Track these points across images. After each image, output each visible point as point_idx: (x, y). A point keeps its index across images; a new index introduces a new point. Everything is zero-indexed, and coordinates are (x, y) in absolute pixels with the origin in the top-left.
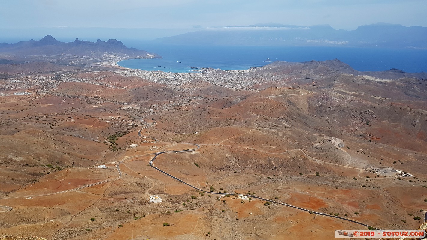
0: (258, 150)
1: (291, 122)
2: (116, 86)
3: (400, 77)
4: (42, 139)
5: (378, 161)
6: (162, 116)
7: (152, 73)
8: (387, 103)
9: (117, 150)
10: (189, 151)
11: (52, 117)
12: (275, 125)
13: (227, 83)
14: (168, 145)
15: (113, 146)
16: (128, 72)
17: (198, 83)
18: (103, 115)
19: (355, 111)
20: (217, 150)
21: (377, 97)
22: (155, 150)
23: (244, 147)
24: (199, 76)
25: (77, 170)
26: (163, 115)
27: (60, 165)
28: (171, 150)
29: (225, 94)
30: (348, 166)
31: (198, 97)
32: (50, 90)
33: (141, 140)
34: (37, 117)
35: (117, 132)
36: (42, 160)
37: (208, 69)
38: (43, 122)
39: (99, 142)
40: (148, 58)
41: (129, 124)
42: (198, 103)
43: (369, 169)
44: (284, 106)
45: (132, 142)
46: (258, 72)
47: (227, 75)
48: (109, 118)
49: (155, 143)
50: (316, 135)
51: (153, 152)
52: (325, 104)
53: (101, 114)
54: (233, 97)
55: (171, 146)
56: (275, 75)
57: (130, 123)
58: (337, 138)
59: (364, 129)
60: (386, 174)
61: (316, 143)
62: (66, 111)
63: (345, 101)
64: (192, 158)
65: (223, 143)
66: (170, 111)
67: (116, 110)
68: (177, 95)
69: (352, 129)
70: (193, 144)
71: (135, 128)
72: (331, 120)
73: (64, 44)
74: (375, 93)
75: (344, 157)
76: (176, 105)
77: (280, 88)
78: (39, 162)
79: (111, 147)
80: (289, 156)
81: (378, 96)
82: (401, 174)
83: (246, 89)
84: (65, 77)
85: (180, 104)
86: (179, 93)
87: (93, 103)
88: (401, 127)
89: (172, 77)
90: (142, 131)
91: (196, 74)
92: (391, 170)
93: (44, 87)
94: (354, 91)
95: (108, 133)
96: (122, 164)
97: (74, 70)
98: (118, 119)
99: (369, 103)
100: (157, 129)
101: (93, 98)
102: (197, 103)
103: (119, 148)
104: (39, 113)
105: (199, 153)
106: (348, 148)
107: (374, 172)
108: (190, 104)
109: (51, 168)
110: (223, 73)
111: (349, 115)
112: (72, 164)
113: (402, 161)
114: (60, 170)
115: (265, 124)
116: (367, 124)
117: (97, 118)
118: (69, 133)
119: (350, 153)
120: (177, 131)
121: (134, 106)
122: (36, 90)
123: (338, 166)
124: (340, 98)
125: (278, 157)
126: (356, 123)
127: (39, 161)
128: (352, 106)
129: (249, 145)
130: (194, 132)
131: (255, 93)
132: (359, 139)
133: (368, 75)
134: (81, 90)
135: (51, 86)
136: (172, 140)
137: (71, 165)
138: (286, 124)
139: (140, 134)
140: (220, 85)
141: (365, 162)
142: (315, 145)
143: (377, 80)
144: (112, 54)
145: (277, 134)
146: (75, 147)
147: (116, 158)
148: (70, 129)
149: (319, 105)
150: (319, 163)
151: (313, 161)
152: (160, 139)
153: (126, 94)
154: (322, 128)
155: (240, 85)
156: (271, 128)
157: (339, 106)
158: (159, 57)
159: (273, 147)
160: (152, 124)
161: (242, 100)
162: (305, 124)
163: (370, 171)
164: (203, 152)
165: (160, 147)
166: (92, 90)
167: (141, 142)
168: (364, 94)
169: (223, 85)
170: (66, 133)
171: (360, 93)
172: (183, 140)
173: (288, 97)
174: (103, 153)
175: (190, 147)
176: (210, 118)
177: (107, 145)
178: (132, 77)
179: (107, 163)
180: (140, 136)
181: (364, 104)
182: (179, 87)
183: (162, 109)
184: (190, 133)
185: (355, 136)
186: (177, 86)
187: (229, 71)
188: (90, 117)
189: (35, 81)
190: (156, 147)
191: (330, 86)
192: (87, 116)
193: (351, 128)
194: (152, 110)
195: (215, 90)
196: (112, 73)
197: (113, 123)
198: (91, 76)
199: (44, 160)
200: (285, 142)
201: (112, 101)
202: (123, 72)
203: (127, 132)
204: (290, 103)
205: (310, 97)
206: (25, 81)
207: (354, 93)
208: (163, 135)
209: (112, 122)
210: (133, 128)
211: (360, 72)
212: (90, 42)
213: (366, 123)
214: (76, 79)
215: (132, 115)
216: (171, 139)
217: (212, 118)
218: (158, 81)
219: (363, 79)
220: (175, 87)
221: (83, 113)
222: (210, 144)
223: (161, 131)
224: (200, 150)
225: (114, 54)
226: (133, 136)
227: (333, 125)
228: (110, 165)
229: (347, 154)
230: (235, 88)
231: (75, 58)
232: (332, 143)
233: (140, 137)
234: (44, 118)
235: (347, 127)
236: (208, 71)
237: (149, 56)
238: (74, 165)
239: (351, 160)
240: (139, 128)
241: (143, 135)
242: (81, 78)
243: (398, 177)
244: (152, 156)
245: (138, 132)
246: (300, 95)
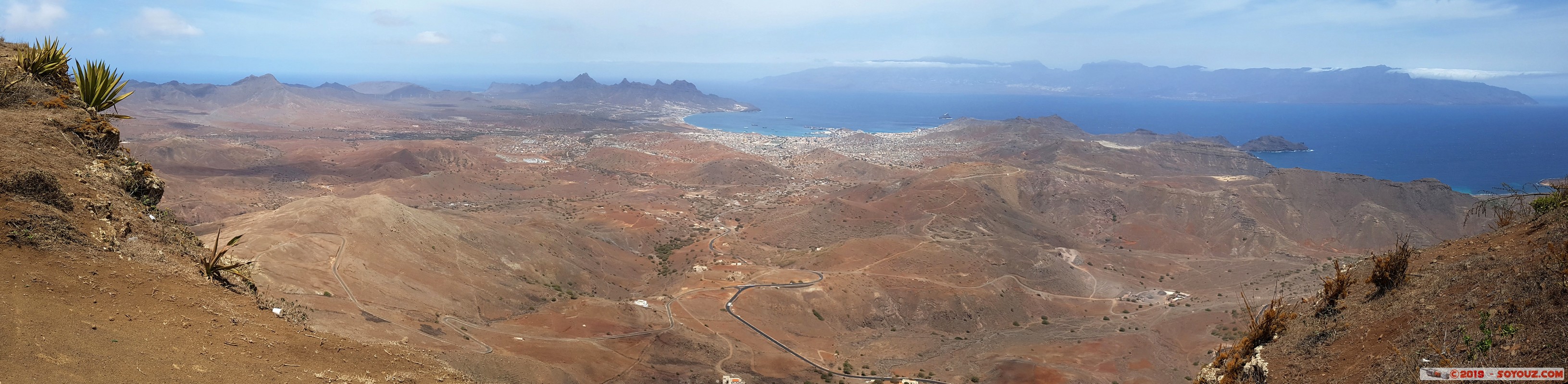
0: (936, 282)
1: (992, 224)
2: (679, 157)
3: (1151, 141)
4: (552, 238)
5: (1137, 280)
6: (755, 215)
7: (742, 137)
8: (1138, 182)
9: (670, 274)
10: (802, 285)
11: (572, 203)
12: (965, 232)
13: (877, 156)
14: (763, 271)
15: (663, 266)
16: (701, 135)
17: (822, 155)
18: (653, 207)
19: (1094, 200)
20: (856, 284)
21: (1122, 175)
22: (739, 280)
23: (909, 278)
24: (824, 143)
25: (599, 303)
26: (755, 212)
27: (573, 288)
28: (768, 281)
29: (871, 174)
30: (1093, 297)
31: (822, 180)
32: (575, 159)
33: (714, 258)
34: (550, 200)
35: (673, 239)
36: (548, 275)
37: (841, 130)
38: (558, 210)
39: (641, 256)
40: (736, 110)
41: (694, 226)
42: (821, 192)
43: (1126, 296)
44: (978, 196)
45: (698, 262)
46: (930, 136)
47: (873, 141)
48: (663, 212)
49: (739, 266)
50: (1037, 245)
51: (733, 283)
52: (1045, 190)
53: (649, 206)
54: (887, 181)
55: (768, 273)
56: (960, 141)
57: (697, 225)
58: (1070, 248)
59: (1110, 229)
60: (1153, 301)
61: (1037, 261)
62: (595, 195)
63: (1076, 184)
64: (807, 300)
65: (869, 269)
66: (769, 206)
67: (675, 200)
68: (783, 176)
69: (1092, 230)
70: (810, 272)
71: (705, 235)
72: (1058, 218)
73: (605, 87)
74: (1120, 168)
75: (1085, 281)
76: (781, 195)
77: (970, 163)
78: (543, 277)
79: (660, 267)
80: (992, 291)
81: (1124, 173)
82: (1173, 297)
83: (910, 167)
84: (599, 140)
85: (789, 193)
86: (787, 173)
87: (638, 184)
88: (1163, 218)
89: (777, 143)
90: (717, 241)
91: (819, 139)
92: (1159, 293)
93: (567, 153)
94: (1088, 166)
95: (658, 241)
96: (676, 303)
97: (614, 129)
98: (676, 216)
99: (1113, 184)
100: (744, 239)
101: (640, 175)
102: (819, 191)
103: (674, 271)
104: (554, 195)
105: (822, 290)
106: (1090, 264)
107: (1134, 301)
108: (806, 194)
109: (559, 292)
110: (869, 137)
111: (1085, 207)
112: (593, 291)
113: (1171, 274)
114: (572, 298)
115: (948, 231)
116: (1114, 220)
117: (643, 211)
118: (594, 233)
119: (1094, 274)
120: (780, 245)
121: (707, 193)
122: (555, 157)
123: (1077, 299)
124: (1069, 179)
125: (974, 294)
126: (1097, 220)
127: (544, 275)
128: (1087, 192)
129: (918, 272)
130: (813, 248)
131: (927, 174)
132: (1104, 246)
133: (1106, 140)
134: (622, 161)
135: (577, 151)
136: (770, 261)
137: (590, 292)
138: (984, 230)
139: (712, 247)
140: (862, 159)
141: (1119, 285)
142: (1035, 265)
143: (1119, 147)
144: (678, 105)
145: (969, 249)
146: (600, 259)
147: (666, 290)
148: (597, 227)
149: (1037, 192)
150: (1045, 298)
151: (1035, 296)
152: (749, 259)
153: (695, 172)
154: (1045, 233)
155: (899, 158)
156: (958, 238)
157: (1068, 193)
158: (755, 110)
159: (964, 275)
160: (736, 229)
161: (902, 186)
162: (1017, 227)
163: (1128, 300)
164: (831, 289)
165: (748, 275)
166: (638, 163)
167: (713, 261)
168: (1104, 170)
169: (867, 159)
170: (590, 233)
171: (1097, 170)
172: (791, 264)
173: (985, 178)
174: (646, 278)
175: (806, 276)
176: (844, 221)
177: (653, 262)
178: (707, 143)
179: (650, 298)
180: (711, 250)
181: (1105, 187)
182: (788, 161)
183: (756, 201)
184: (805, 250)
185: (1098, 243)
186: (784, 159)
187: (878, 134)
188: (631, 209)
189: (555, 142)
190: (739, 274)
191: (1051, 159)
192: (626, 207)
193: (1091, 228)
194: (737, 203)
195: (853, 168)
196: (674, 135)
197: (668, 222)
198: (640, 139)
199: (551, 275)
200: (984, 263)
201: (670, 182)
202: (692, 133)
203: (689, 241)
204: (988, 189)
205: (1020, 179)
206: (541, 142)
207: (1088, 169)
208: (753, 251)
209: (666, 221)
210: (701, 234)
211: (1093, 135)
212: (644, 85)
213: (1112, 218)
214: (616, 143)
215: (701, 209)
216: (768, 259)
217: (848, 220)
218: (751, 150)
219: (1100, 146)
220: (780, 162)
221: (620, 201)
222: (844, 273)
223: (750, 242)
224: (823, 285)
225: (680, 105)
226: (699, 250)
227: (1062, 225)
228: (655, 301)
229: (1089, 276)
230: (891, 165)
231: (618, 108)
232: (1064, 259)
233: (713, 253)
234: (560, 204)
235: (1084, 228)
236: (841, 133)
237: (738, 107)
238: (596, 293)
239: (1097, 286)
240: (711, 235)
241: (718, 249)
242: (622, 141)
243: (1168, 303)
244: (732, 291)
245: (708, 242)
246: (1005, 175)
